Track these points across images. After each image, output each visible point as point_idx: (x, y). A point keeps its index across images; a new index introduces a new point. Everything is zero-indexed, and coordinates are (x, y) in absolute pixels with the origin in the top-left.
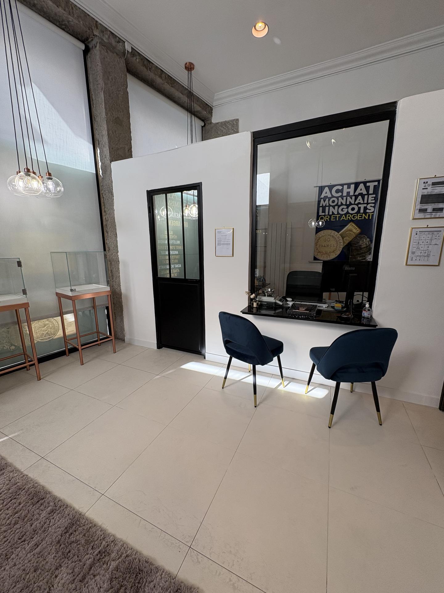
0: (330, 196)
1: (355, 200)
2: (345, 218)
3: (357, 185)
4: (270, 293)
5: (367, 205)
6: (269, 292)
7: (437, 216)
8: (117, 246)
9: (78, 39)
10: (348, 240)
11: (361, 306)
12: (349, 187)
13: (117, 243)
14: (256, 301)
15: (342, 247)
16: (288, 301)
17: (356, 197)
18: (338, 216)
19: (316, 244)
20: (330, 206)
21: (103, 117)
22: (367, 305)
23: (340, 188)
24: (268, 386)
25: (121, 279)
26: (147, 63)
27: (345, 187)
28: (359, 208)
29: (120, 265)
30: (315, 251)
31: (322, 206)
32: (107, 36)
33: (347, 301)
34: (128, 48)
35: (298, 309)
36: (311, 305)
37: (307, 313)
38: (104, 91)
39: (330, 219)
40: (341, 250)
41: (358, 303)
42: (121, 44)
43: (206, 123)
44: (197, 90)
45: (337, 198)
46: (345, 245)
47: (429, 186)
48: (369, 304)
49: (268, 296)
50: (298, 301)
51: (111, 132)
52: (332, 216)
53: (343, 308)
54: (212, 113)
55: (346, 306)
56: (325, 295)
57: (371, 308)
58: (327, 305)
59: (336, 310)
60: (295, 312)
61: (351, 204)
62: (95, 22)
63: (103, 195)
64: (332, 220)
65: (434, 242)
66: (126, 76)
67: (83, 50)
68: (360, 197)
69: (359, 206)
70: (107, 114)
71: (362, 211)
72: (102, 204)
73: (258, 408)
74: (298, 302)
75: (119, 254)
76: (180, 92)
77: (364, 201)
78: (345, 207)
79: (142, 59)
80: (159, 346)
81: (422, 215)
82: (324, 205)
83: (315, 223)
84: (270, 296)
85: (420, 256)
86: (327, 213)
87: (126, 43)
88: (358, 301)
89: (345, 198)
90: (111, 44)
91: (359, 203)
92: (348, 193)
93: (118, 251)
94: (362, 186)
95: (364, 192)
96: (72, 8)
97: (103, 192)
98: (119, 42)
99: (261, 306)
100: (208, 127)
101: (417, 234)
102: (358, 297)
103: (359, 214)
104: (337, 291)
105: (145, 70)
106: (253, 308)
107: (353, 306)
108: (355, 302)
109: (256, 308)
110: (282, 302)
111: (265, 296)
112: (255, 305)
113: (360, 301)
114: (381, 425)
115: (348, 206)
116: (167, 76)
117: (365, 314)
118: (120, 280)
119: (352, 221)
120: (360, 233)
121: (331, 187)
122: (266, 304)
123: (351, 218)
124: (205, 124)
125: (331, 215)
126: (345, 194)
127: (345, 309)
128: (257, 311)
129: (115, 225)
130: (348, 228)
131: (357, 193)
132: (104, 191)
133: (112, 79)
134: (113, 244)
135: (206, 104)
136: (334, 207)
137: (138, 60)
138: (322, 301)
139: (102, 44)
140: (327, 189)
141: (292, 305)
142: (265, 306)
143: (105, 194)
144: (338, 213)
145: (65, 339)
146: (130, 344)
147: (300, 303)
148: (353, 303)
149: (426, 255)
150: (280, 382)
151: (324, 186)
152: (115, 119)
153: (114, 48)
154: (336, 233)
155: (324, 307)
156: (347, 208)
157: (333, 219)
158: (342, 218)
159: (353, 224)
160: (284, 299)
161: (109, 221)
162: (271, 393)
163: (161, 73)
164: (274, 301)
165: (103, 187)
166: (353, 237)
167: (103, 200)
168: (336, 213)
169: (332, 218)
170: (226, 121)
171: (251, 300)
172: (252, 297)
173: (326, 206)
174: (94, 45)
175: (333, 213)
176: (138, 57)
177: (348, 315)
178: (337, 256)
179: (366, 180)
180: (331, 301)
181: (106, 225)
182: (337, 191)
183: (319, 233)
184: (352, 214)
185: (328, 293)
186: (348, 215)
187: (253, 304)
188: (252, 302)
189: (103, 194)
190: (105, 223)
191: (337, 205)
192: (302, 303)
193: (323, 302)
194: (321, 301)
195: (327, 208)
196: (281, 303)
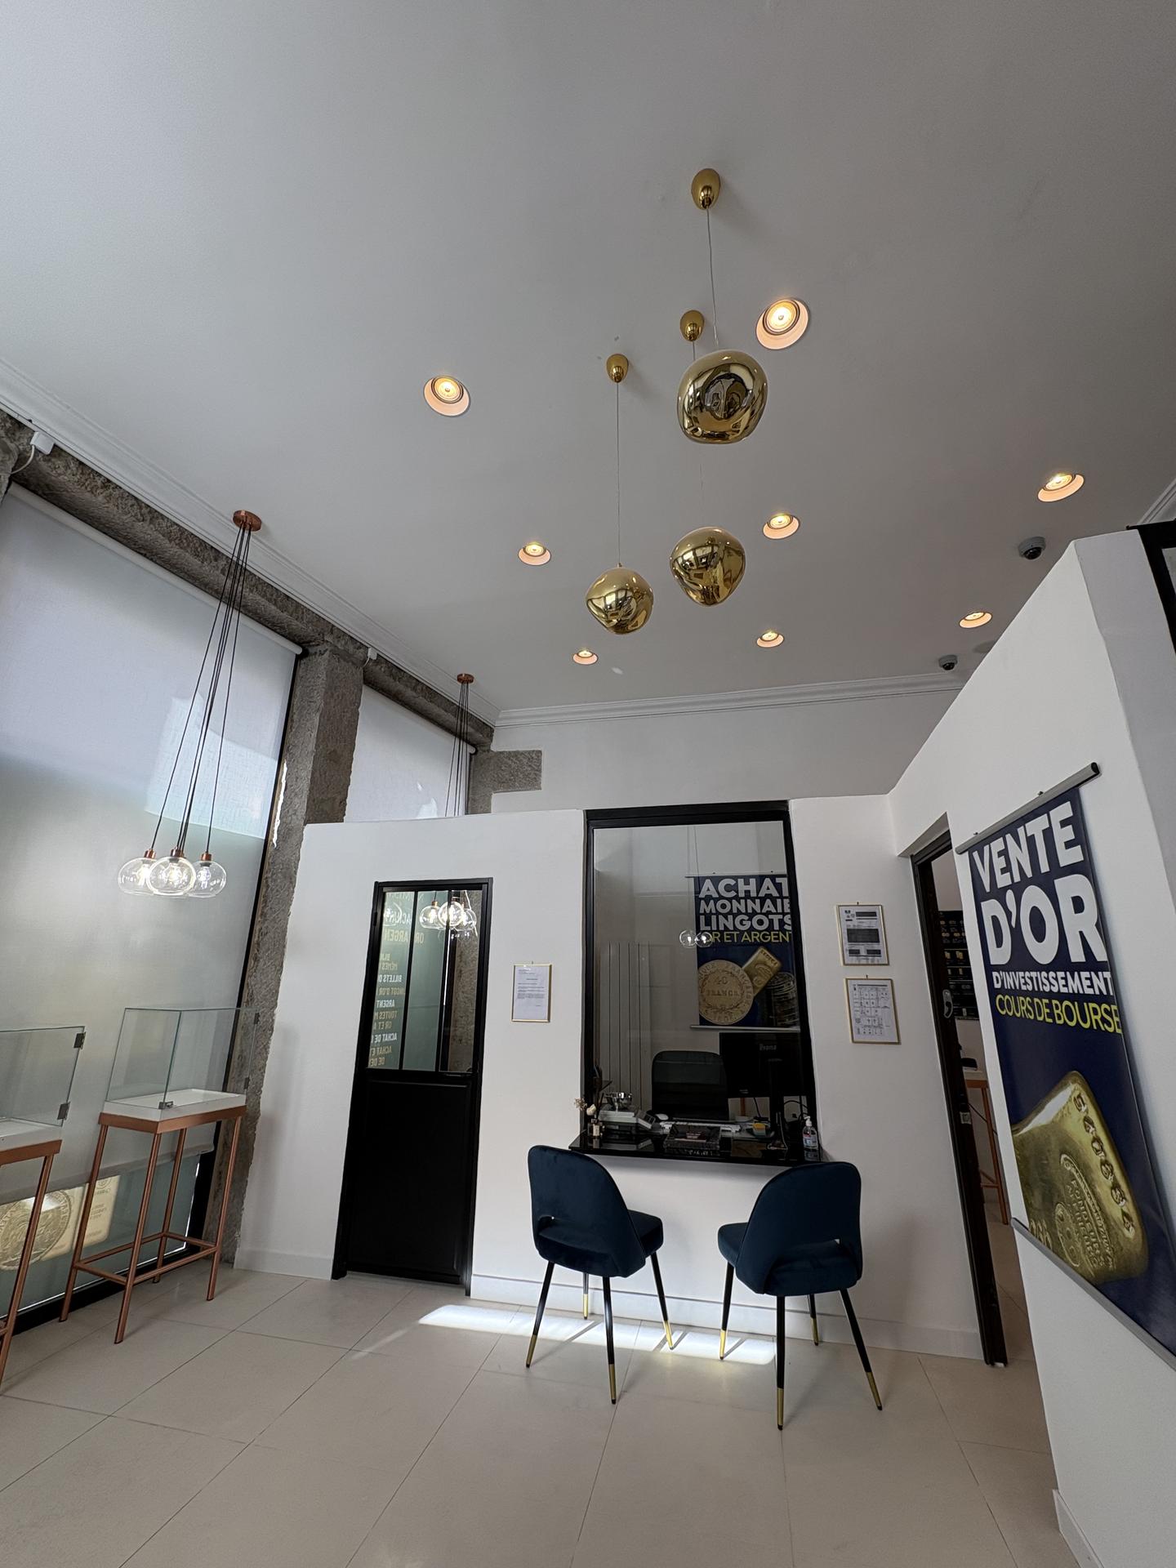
0: (715, 895)
1: (762, 908)
2: (748, 939)
3: (760, 879)
4: (625, 1101)
5: (783, 917)
6: (622, 1100)
7: (876, 962)
8: (277, 992)
9: (296, 643)
10: (762, 981)
11: (797, 1128)
12: (747, 883)
13: (279, 986)
14: (598, 1121)
15: (752, 995)
16: (661, 1121)
17: (763, 901)
18: (735, 933)
19: (701, 988)
20: (718, 914)
21: (310, 750)
22: (808, 1123)
23: (732, 882)
24: (637, 1347)
25: (266, 1075)
26: (396, 671)
27: (741, 881)
28: (771, 921)
29: (273, 1037)
30: (700, 1004)
31: (705, 914)
32: (343, 642)
33: (773, 1116)
34: (372, 654)
35: (686, 1138)
36: (708, 1127)
37: (702, 1143)
38: (321, 714)
39: (722, 938)
40: (751, 1003)
41: (795, 1119)
42: (362, 650)
43: (478, 749)
44: (473, 707)
45: (730, 900)
46: (758, 991)
47: (853, 917)
48: (811, 1120)
49: (621, 1109)
50: (681, 1121)
51: (317, 774)
52: (725, 933)
53: (768, 1131)
54: (492, 736)
55: (774, 1127)
56: (733, 1103)
57: (817, 1130)
58: (738, 1128)
59: (757, 1137)
60: (679, 1142)
61: (754, 913)
62: (330, 627)
63: (267, 882)
64: (726, 941)
65: (882, 1003)
66: (361, 690)
67: (297, 655)
68: (768, 902)
69: (770, 917)
70: (317, 746)
71: (776, 927)
72: (261, 899)
73: (619, 1404)
74: (682, 1123)
75: (277, 1011)
76: (443, 709)
77: (776, 909)
78: (746, 918)
79: (389, 668)
80: (339, 1271)
81: (854, 960)
82: (708, 912)
83: (693, 939)
84: (623, 1109)
85: (869, 1026)
86: (714, 928)
87: (370, 649)
88: (794, 1116)
89: (743, 901)
90: (346, 651)
91: (769, 913)
92: (747, 892)
93: (276, 1004)
94: (768, 882)
95: (775, 894)
96: (303, 613)
97: (270, 875)
98: (359, 648)
99: (609, 1132)
100: (482, 756)
101: (855, 989)
102: (792, 1106)
103: (772, 933)
104: (753, 1094)
105: (392, 680)
106: (592, 1138)
107: (787, 1127)
108: (789, 1118)
109: (599, 1137)
110: (651, 1122)
111: (613, 1109)
112: (596, 1131)
113: (798, 1115)
114: (880, 1408)
115: (751, 916)
116: (424, 688)
117: (808, 1141)
118: (263, 1076)
119: (762, 944)
120: (781, 969)
121: (716, 880)
122: (617, 1128)
123: (759, 938)
124: (477, 751)
125: (723, 931)
126: (742, 894)
127: (772, 1134)
128: (601, 1145)
129: (284, 947)
130: (757, 957)
131: (762, 894)
132: (273, 874)
133: (338, 696)
134: (267, 986)
135: (484, 723)
136: (725, 916)
137: (383, 669)
138: (728, 1120)
139: (335, 652)
140: (708, 884)
141: (672, 1130)
142: (617, 1134)
143: (275, 880)
144: (735, 929)
145: (76, 1260)
146: (248, 1272)
147: (685, 1123)
148: (783, 1119)
149: (876, 1024)
150: (663, 1336)
151: (703, 877)
152: (330, 754)
153: (350, 656)
154: (737, 967)
155: (732, 1130)
156: (750, 919)
157: (727, 939)
158: (743, 939)
159: (766, 951)
160: (651, 1116)
161: (271, 934)
162: (645, 1363)
163: (416, 684)
164: (634, 1121)
165: (271, 867)
166: (769, 977)
167: (266, 892)
168: (731, 928)
169: (725, 937)
170: (518, 752)
171: (586, 1120)
172: (591, 1110)
173: (711, 914)
174: (318, 652)
175: (726, 928)
176: (384, 665)
177: (779, 1146)
178: (745, 1015)
179: (774, 873)
180: (745, 1119)
181: (258, 944)
182: (728, 888)
183: (704, 966)
184: (760, 932)
185: (739, 1099)
186: (753, 933)
187: (592, 1131)
188: (589, 1125)
189: (270, 880)
190: (256, 939)
191: (731, 912)
192: (690, 1124)
193: (730, 1121)
194: (725, 1117)
195: (714, 918)
196: (648, 1126)
